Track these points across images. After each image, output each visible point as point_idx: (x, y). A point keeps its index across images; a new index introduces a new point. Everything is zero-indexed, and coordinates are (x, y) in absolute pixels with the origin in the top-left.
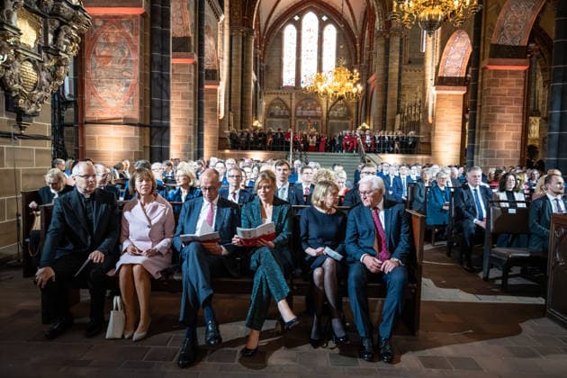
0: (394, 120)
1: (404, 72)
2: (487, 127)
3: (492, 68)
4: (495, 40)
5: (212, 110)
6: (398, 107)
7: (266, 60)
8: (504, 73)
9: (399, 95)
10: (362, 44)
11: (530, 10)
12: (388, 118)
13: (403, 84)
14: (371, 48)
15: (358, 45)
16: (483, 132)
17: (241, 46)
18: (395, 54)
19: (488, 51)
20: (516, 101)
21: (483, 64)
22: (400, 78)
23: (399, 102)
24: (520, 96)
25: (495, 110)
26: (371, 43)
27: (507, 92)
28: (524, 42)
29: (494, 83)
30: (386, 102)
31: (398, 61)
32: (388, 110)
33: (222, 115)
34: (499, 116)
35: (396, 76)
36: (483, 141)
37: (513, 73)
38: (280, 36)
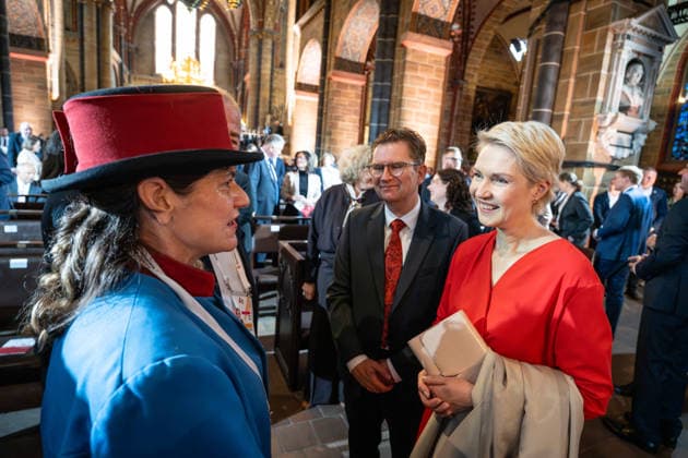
0: (265, 120)
1: (275, 74)
2: (330, 134)
3: (335, 79)
4: (338, 54)
5: (40, 87)
6: (270, 107)
7: (135, 40)
8: (345, 86)
9: (271, 96)
10: (240, 40)
11: (367, 30)
12: (261, 117)
13: (274, 86)
14: (247, 47)
15: (236, 42)
16: (327, 138)
17: (95, 19)
18: (267, 56)
19: (333, 63)
20: (355, 113)
21: (329, 74)
22: (271, 80)
23: (270, 102)
24: (358, 108)
25: (337, 118)
26: (247, 42)
27: (347, 103)
28: (363, 60)
29: (337, 93)
30: (258, 101)
31: (270, 62)
32: (261, 110)
33: (55, 95)
34: (340, 124)
35: (268, 77)
36: (327, 145)
37: (353, 87)
38: (151, 17)
